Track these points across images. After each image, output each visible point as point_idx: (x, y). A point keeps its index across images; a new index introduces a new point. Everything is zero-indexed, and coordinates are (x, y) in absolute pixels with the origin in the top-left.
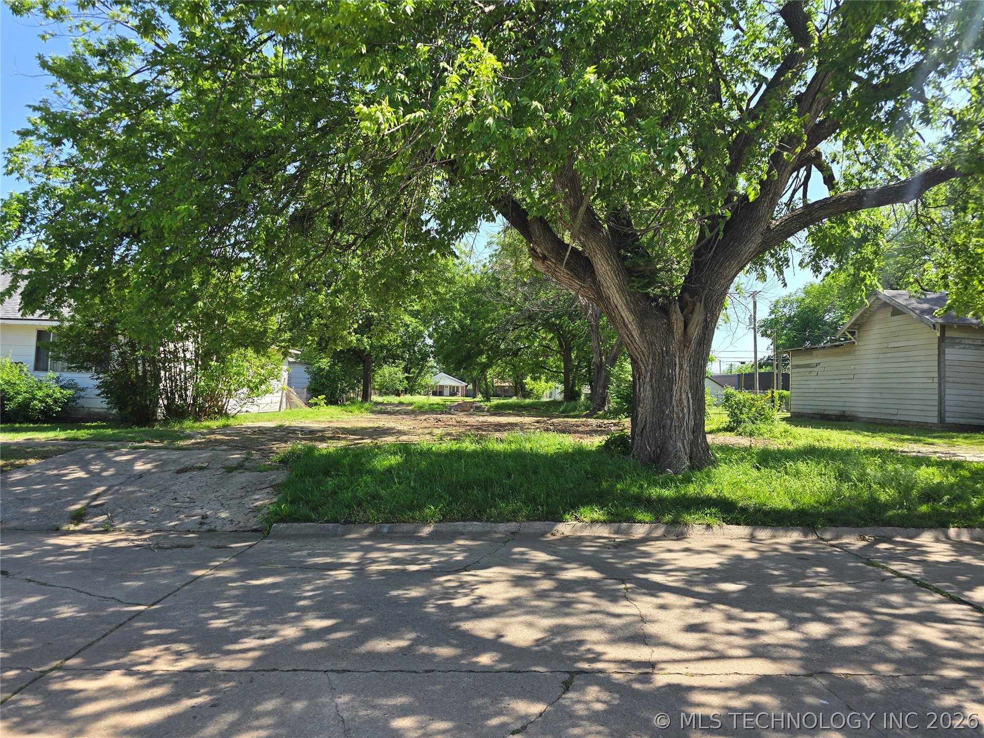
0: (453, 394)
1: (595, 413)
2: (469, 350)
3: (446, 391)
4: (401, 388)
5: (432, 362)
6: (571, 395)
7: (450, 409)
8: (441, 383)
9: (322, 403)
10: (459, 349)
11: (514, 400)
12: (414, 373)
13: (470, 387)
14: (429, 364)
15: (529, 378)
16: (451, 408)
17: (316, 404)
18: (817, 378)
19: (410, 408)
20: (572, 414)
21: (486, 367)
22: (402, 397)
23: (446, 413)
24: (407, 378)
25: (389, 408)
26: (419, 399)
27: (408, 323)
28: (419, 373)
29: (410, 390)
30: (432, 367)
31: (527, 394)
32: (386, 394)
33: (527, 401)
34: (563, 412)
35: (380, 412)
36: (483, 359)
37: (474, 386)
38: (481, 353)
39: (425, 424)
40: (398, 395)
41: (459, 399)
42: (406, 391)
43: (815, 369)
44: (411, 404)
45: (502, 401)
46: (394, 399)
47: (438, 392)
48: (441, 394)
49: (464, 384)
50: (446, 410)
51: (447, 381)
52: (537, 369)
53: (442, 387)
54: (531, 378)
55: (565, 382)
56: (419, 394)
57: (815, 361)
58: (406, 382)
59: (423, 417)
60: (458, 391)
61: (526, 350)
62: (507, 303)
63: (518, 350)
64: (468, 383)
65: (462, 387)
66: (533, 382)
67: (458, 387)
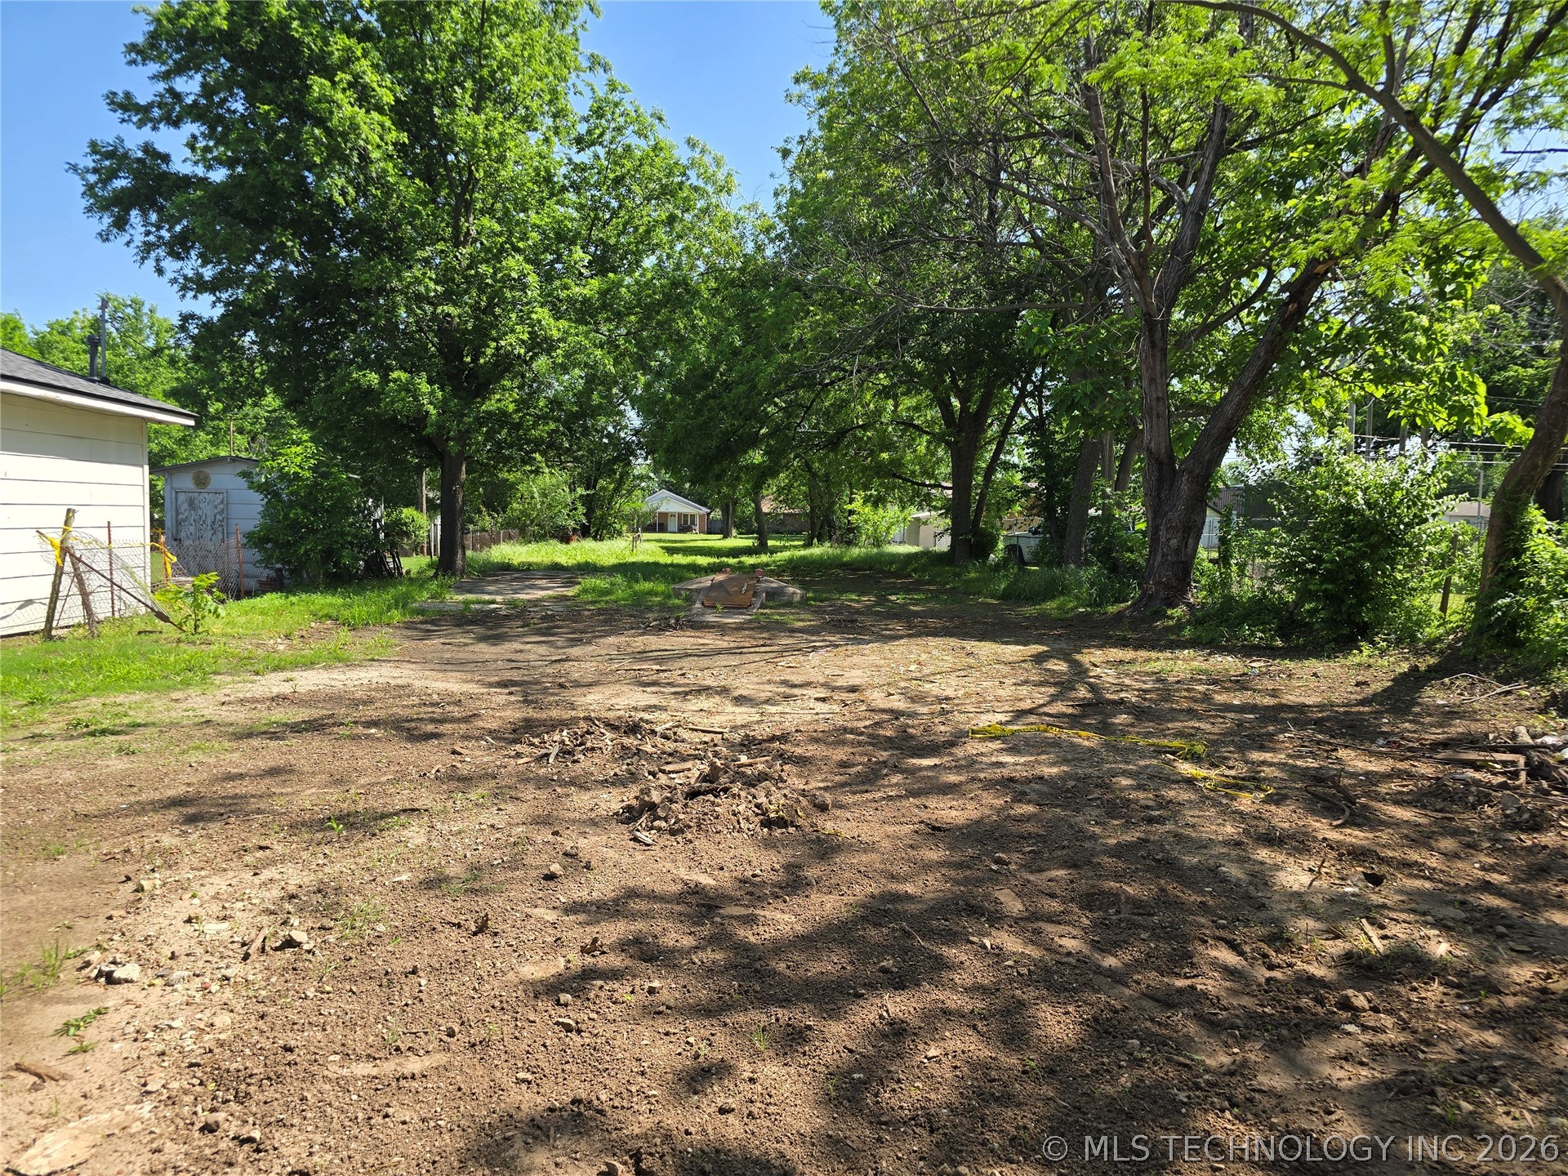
0: (684, 528)
2: (727, 434)
3: (673, 524)
4: (571, 523)
5: (641, 465)
6: (971, 541)
8: (662, 510)
10: (703, 429)
13: (717, 514)
14: (636, 472)
15: (859, 497)
22: (575, 543)
24: (585, 500)
26: (613, 548)
28: (617, 489)
29: (595, 527)
30: (641, 478)
31: (849, 534)
32: (538, 538)
33: (856, 552)
36: (757, 457)
37: (725, 512)
40: (565, 539)
41: (696, 539)
42: (585, 532)
46: (556, 550)
47: (658, 526)
48: (663, 528)
49: (705, 510)
51: (674, 505)
52: (880, 479)
53: (664, 515)
54: (865, 500)
55: (957, 509)
56: (616, 534)
58: (582, 509)
60: (693, 523)
61: (859, 433)
62: (838, 299)
63: (842, 433)
64: (712, 509)
65: (701, 516)
66: (868, 509)
67: (693, 516)
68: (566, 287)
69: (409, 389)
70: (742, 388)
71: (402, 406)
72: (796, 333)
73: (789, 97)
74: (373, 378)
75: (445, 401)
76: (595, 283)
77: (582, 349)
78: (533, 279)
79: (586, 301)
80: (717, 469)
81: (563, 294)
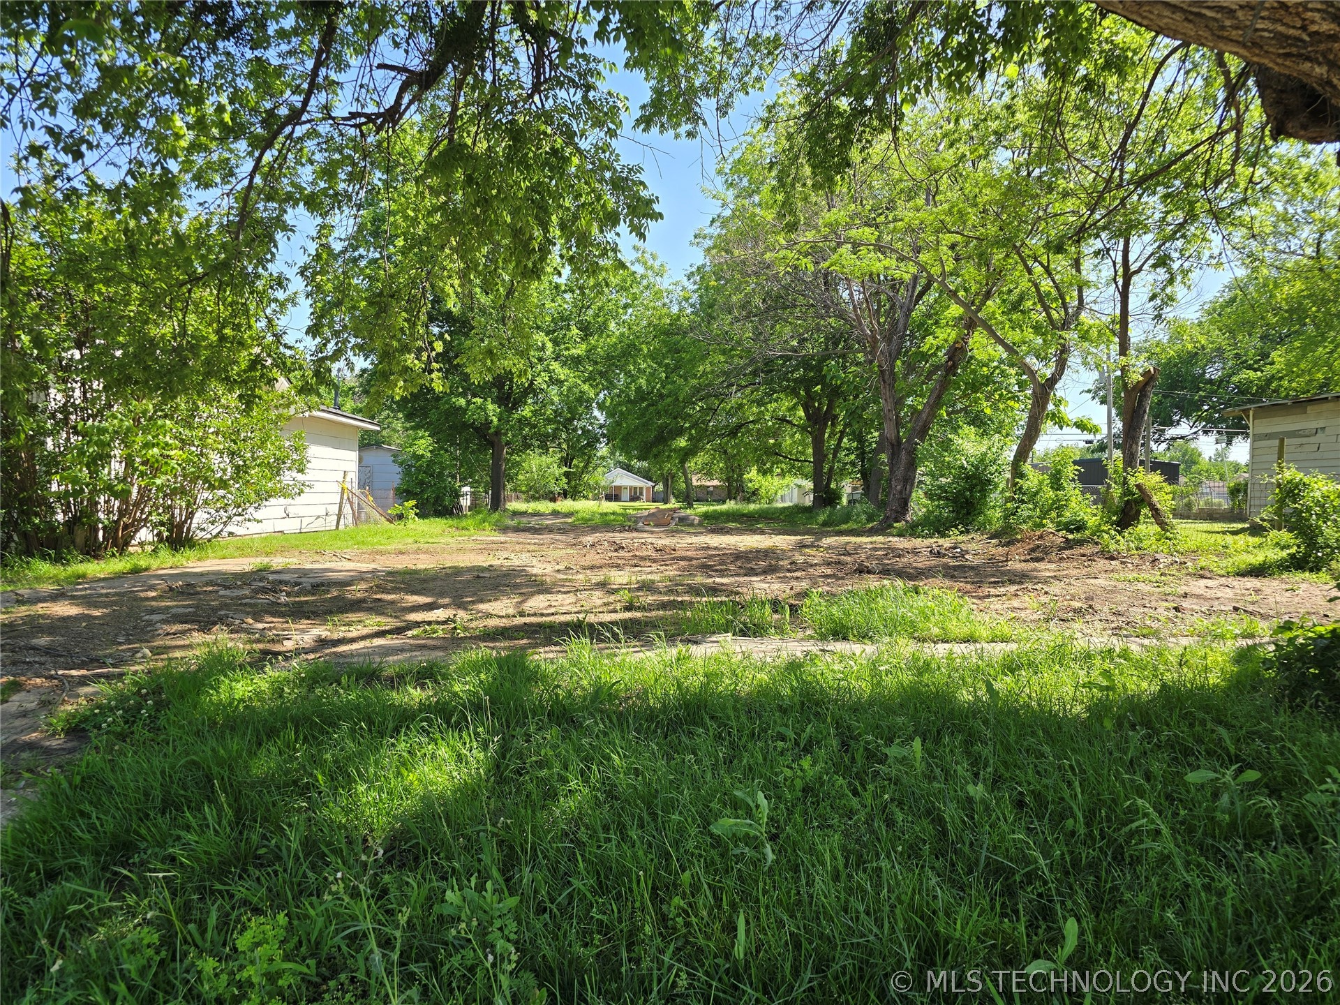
0: (634, 498)
1: (891, 526)
2: (662, 428)
3: (625, 495)
4: (557, 490)
5: (603, 449)
6: (826, 497)
7: (636, 522)
8: (617, 484)
9: (411, 514)
10: (646, 425)
11: (730, 505)
12: (577, 466)
13: (660, 487)
14: (599, 454)
15: (753, 472)
16: (637, 519)
17: (400, 517)
18: (1318, 455)
19: (570, 520)
20: (844, 527)
21: (687, 454)
22: (559, 503)
23: (631, 529)
24: (567, 474)
25: (534, 522)
26: (584, 506)
27: (563, 377)
28: (586, 466)
29: (572, 493)
30: (604, 458)
31: (750, 496)
32: (535, 498)
33: (752, 507)
34: (825, 524)
35: (517, 529)
36: (682, 442)
37: (666, 485)
38: (680, 432)
39: (592, 558)
40: (554, 500)
41: (645, 506)
42: (565, 494)
43: (1312, 440)
44: (570, 514)
45: (712, 508)
46: (544, 506)
47: (614, 496)
48: (617, 498)
49: (651, 484)
50: (630, 524)
51: (626, 480)
52: (769, 457)
53: (619, 488)
54: (759, 471)
55: (817, 477)
56: (586, 497)
57: (1314, 424)
58: (565, 480)
59: (589, 539)
60: (641, 494)
61: (751, 426)
62: (726, 344)
63: (739, 427)
64: (656, 483)
65: (648, 489)
66: (760, 478)
67: (641, 489)
68: (567, 349)
69: (482, 408)
70: (669, 400)
71: (478, 417)
72: (701, 368)
73: (692, 244)
74: (462, 402)
75: (501, 413)
76: (584, 347)
77: (577, 385)
78: (549, 345)
79: (579, 356)
80: (655, 451)
81: (566, 353)
